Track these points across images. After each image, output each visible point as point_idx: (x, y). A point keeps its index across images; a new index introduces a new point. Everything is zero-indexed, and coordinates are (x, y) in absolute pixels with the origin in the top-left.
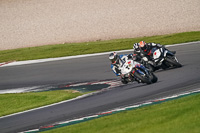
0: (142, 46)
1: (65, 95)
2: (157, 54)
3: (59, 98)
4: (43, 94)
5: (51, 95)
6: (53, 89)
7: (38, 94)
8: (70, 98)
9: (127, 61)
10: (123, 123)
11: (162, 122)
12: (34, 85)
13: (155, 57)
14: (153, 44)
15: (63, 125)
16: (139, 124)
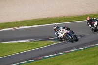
0: (89, 19)
1: (47, 43)
2: (95, 24)
3: (44, 44)
4: (36, 43)
5: (40, 43)
6: (41, 40)
7: (34, 43)
8: (49, 45)
9: (62, 30)
10: (75, 57)
11: (94, 57)
12: (32, 38)
13: (94, 25)
14: (94, 19)
15: (46, 58)
16: (83, 57)
